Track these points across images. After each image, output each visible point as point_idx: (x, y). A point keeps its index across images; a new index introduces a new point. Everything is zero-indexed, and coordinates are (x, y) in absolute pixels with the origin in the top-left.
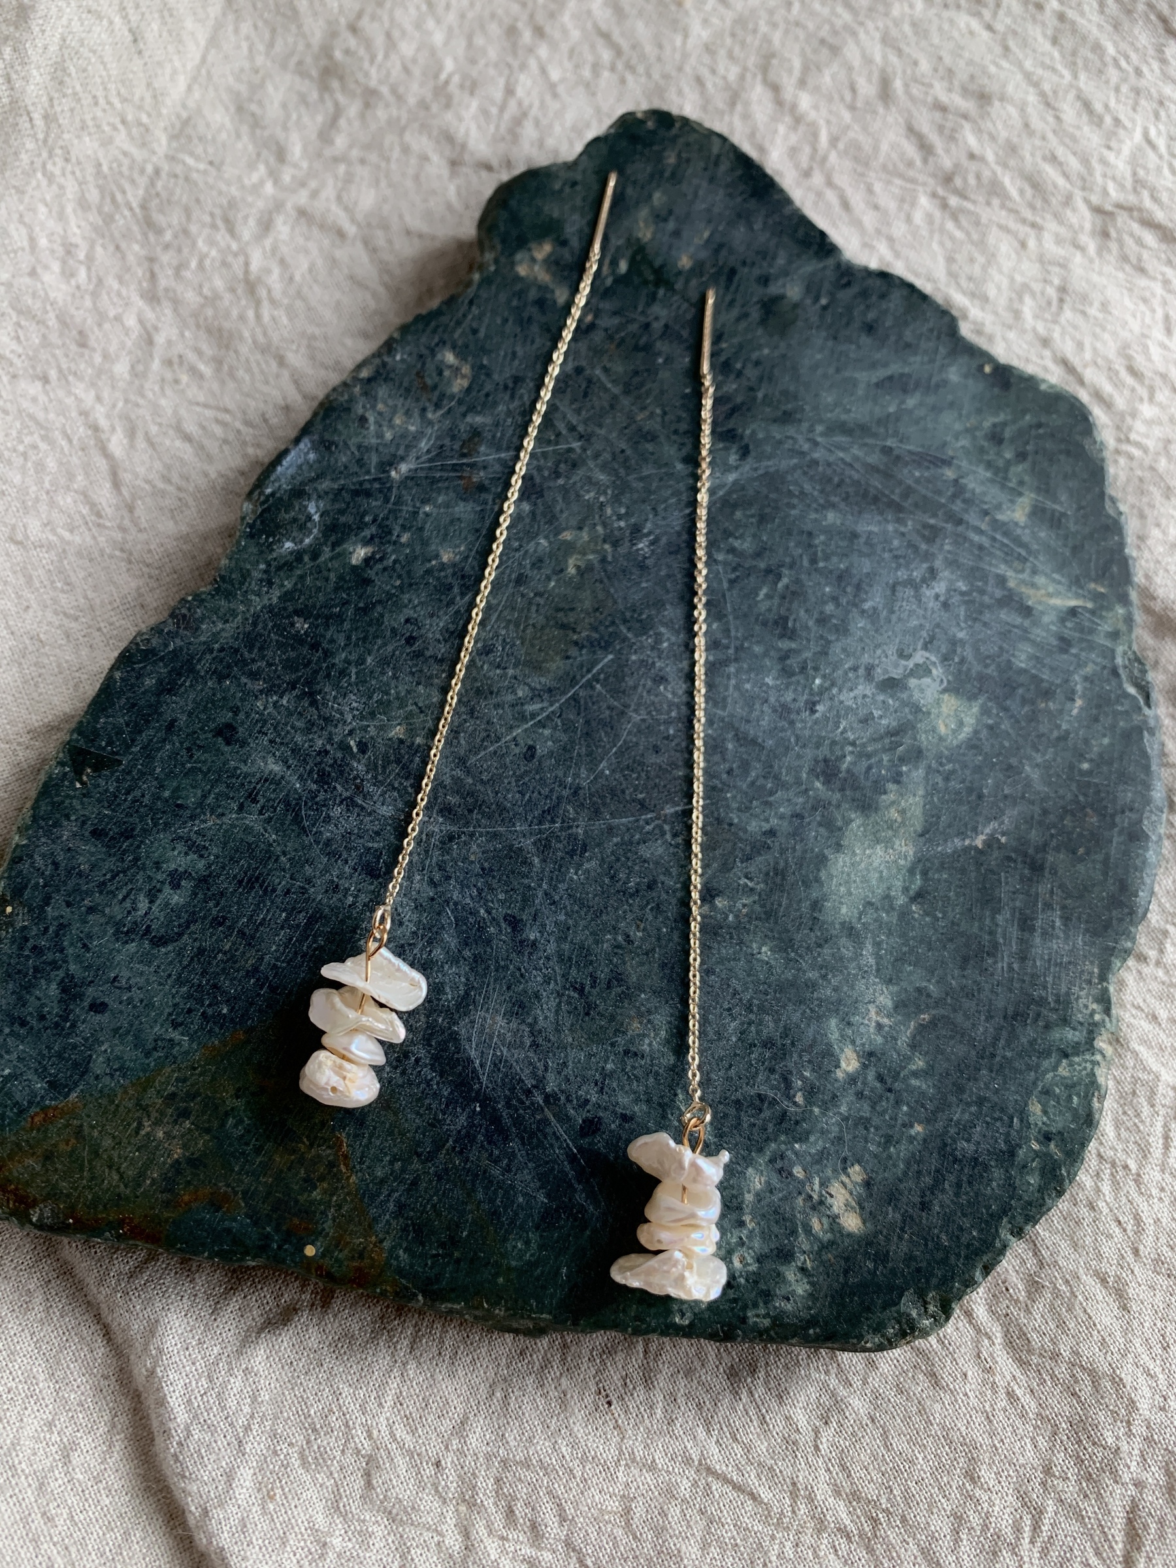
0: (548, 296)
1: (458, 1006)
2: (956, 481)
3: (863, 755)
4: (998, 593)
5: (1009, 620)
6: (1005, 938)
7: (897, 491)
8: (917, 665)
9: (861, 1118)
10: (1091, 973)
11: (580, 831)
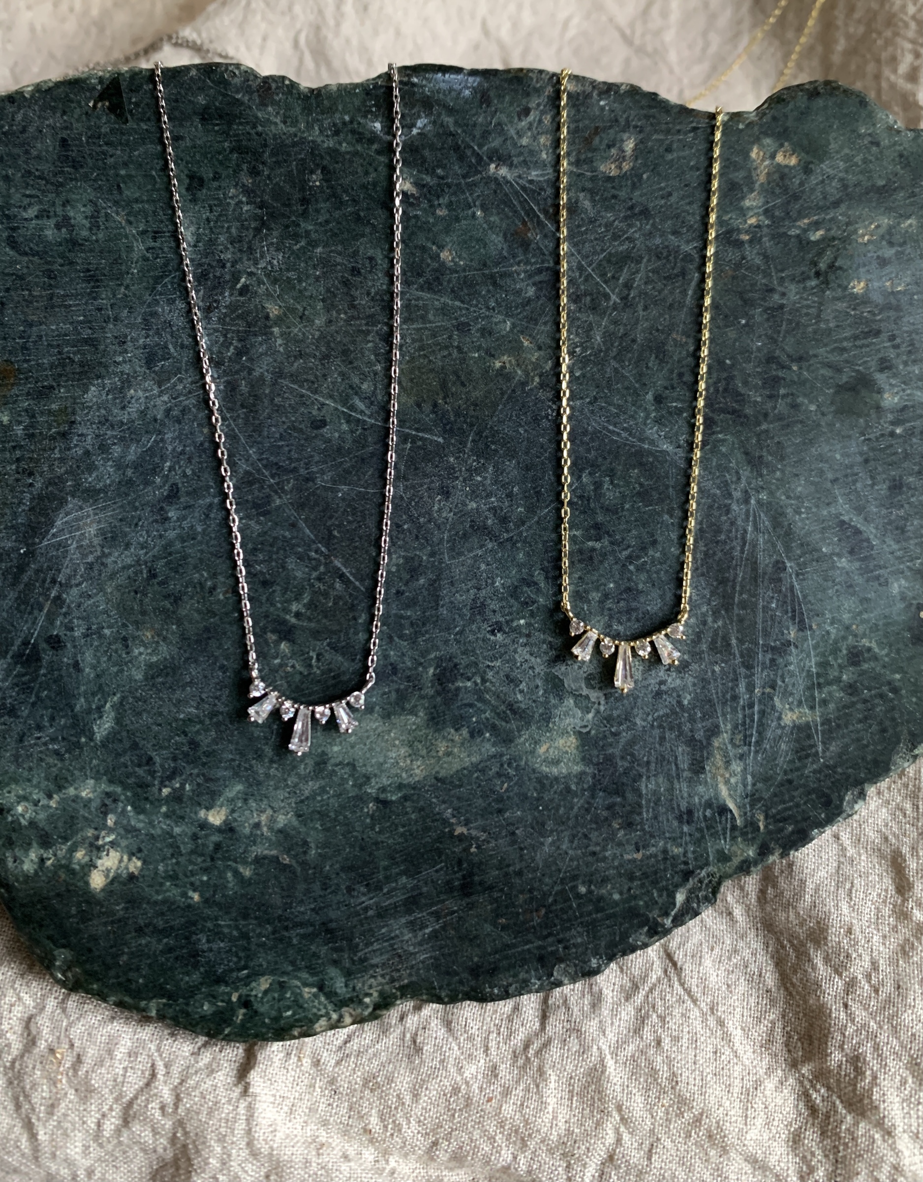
0: (745, 190)
1: (87, 490)
2: (789, 643)
3: (479, 694)
4: (700, 735)
5: (680, 758)
6: (388, 893)
7: (745, 596)
8: (587, 697)
9: (178, 847)
10: (400, 978)
11: (278, 502)
